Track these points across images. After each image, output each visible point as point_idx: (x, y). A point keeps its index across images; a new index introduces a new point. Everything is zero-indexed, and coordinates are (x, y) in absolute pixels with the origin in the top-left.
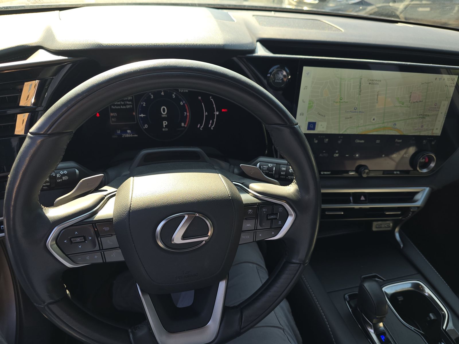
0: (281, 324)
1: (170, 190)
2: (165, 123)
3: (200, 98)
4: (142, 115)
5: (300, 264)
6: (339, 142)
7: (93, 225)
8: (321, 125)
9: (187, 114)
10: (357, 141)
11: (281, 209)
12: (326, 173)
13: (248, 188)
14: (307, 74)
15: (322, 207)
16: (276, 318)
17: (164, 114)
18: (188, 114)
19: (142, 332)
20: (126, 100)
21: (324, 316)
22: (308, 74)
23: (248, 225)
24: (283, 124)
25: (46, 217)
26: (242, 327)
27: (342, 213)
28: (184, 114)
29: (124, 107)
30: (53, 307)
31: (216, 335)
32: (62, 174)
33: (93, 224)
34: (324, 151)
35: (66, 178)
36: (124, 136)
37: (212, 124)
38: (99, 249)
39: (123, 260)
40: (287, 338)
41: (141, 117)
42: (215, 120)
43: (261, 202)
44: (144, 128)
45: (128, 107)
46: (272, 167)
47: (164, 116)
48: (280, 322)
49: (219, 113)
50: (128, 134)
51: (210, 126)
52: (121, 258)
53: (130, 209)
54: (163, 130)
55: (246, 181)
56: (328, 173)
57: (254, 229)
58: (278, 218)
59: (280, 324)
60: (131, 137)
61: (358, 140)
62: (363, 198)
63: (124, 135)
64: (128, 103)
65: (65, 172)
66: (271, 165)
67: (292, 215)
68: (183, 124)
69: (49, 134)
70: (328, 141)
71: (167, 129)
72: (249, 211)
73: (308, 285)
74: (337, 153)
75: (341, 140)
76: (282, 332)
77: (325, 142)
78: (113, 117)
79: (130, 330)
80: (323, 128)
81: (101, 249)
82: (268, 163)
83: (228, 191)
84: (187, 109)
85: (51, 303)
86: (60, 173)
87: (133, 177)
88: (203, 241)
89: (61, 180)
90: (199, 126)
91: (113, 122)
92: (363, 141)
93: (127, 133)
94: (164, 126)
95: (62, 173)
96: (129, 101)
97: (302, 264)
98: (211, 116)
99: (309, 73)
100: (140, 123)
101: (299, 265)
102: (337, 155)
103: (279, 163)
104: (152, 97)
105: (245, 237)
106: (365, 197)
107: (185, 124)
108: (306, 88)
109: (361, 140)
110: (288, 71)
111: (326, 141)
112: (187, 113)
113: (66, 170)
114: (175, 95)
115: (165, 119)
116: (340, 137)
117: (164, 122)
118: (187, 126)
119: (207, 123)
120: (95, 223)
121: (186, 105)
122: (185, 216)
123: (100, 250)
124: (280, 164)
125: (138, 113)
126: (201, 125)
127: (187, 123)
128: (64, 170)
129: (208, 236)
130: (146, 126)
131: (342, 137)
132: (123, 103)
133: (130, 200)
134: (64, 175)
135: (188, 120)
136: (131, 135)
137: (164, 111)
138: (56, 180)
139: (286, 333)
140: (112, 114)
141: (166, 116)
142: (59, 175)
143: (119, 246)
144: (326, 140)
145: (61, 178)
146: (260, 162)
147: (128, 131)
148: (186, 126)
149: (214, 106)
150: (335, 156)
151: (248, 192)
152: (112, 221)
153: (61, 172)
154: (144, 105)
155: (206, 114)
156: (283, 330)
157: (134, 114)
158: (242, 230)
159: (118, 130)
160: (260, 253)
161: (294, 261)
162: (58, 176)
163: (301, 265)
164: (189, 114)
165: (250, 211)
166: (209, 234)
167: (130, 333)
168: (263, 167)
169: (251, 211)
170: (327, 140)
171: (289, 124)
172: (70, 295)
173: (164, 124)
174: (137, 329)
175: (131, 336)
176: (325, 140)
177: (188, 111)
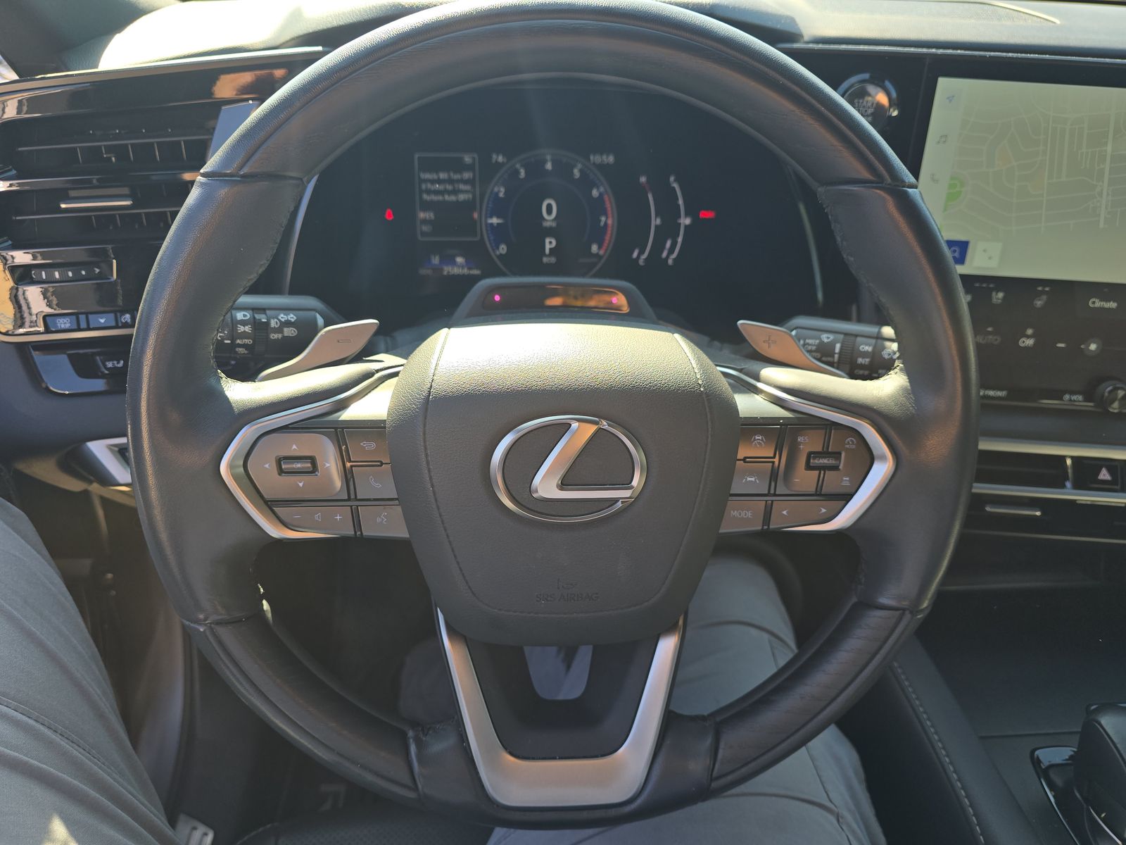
0: (831, 802)
1: (536, 355)
2: (550, 243)
3: (643, 179)
4: (495, 221)
5: (904, 610)
6: (1039, 303)
7: (336, 431)
8: (985, 251)
9: (609, 220)
10: (1094, 303)
11: (850, 442)
12: (991, 393)
13: (758, 380)
14: (948, 98)
15: (974, 490)
16: (819, 780)
17: (549, 219)
18: (610, 222)
19: (441, 745)
20: (459, 181)
21: (966, 800)
22: (950, 99)
23: (749, 479)
24: (871, 182)
25: (226, 398)
26: (715, 774)
27: (1038, 513)
28: (600, 221)
29: (453, 198)
30: (224, 633)
31: (638, 788)
32: (283, 320)
33: (336, 429)
34: (990, 329)
35: (293, 332)
36: (449, 272)
37: (671, 251)
38: (347, 498)
39: (407, 535)
40: (847, 842)
41: (492, 224)
42: (680, 240)
43: (791, 416)
44: (498, 253)
45: (462, 197)
46: (832, 344)
47: (546, 224)
48: (830, 795)
49: (693, 222)
50: (459, 267)
51: (664, 255)
52: (402, 532)
53: (430, 392)
54: (545, 260)
55: (752, 365)
56: (999, 394)
57: (766, 492)
58: (841, 467)
59: (827, 799)
60: (464, 275)
61: (1097, 301)
62: (1104, 475)
63: (448, 270)
64: (462, 187)
65: (292, 317)
66: (828, 338)
67: (883, 458)
68: (594, 248)
69: (243, 176)
70: (1004, 298)
71: (553, 260)
72: (755, 440)
73: (921, 709)
74: (1028, 337)
75: (1044, 297)
76: (835, 822)
77: (994, 300)
78: (424, 221)
79: (411, 734)
80: (990, 258)
81: (353, 497)
82: (820, 333)
83: (696, 371)
84: (609, 209)
85: (219, 623)
86: (280, 318)
87: (449, 328)
88: (615, 500)
89: (280, 336)
90: (635, 255)
91: (423, 234)
92: (1113, 305)
93: (454, 263)
94: (547, 251)
95: (283, 317)
96: (465, 182)
97: (907, 612)
98: (669, 229)
99: (953, 96)
100: (489, 240)
101: (898, 613)
102: (1030, 342)
103: (854, 333)
104: (522, 174)
105: (740, 515)
106: (1110, 471)
107: (600, 248)
108: (943, 139)
109: (1107, 300)
110: (894, 95)
111: (998, 299)
112: (607, 218)
113: (294, 312)
114: (581, 171)
115: (550, 232)
116: (1040, 288)
117: (547, 240)
118: (605, 252)
119: (658, 246)
120: (343, 428)
121: (606, 197)
122: (570, 425)
123: (349, 499)
124: (856, 336)
125: (486, 214)
126: (641, 253)
127: (606, 245)
128: (289, 312)
129: (632, 487)
130: (503, 249)
131: (1047, 289)
132: (449, 187)
133: (433, 371)
134: (288, 324)
135: (607, 238)
136: (466, 271)
137: (550, 211)
138: (267, 333)
139: (844, 828)
140: (422, 215)
141: (554, 224)
142: (277, 323)
143: (396, 497)
144: (997, 294)
145: (279, 330)
146: (795, 328)
147: (460, 260)
148: (601, 252)
149: (681, 202)
150: (1021, 345)
151: (756, 391)
152: (385, 428)
153: (282, 315)
154: (501, 195)
155: (656, 221)
156: (838, 817)
157: (476, 215)
158: (732, 492)
159: (435, 257)
160: (783, 609)
161: (884, 600)
162: (273, 323)
163: (903, 614)
164: (613, 222)
165: (757, 438)
166: (635, 483)
167: (411, 740)
168: (805, 341)
169: (760, 438)
170: (1001, 295)
171: (889, 180)
172: (269, 615)
173: (548, 247)
174: (430, 732)
175: (413, 748)
176: (994, 294)
177: (610, 215)
